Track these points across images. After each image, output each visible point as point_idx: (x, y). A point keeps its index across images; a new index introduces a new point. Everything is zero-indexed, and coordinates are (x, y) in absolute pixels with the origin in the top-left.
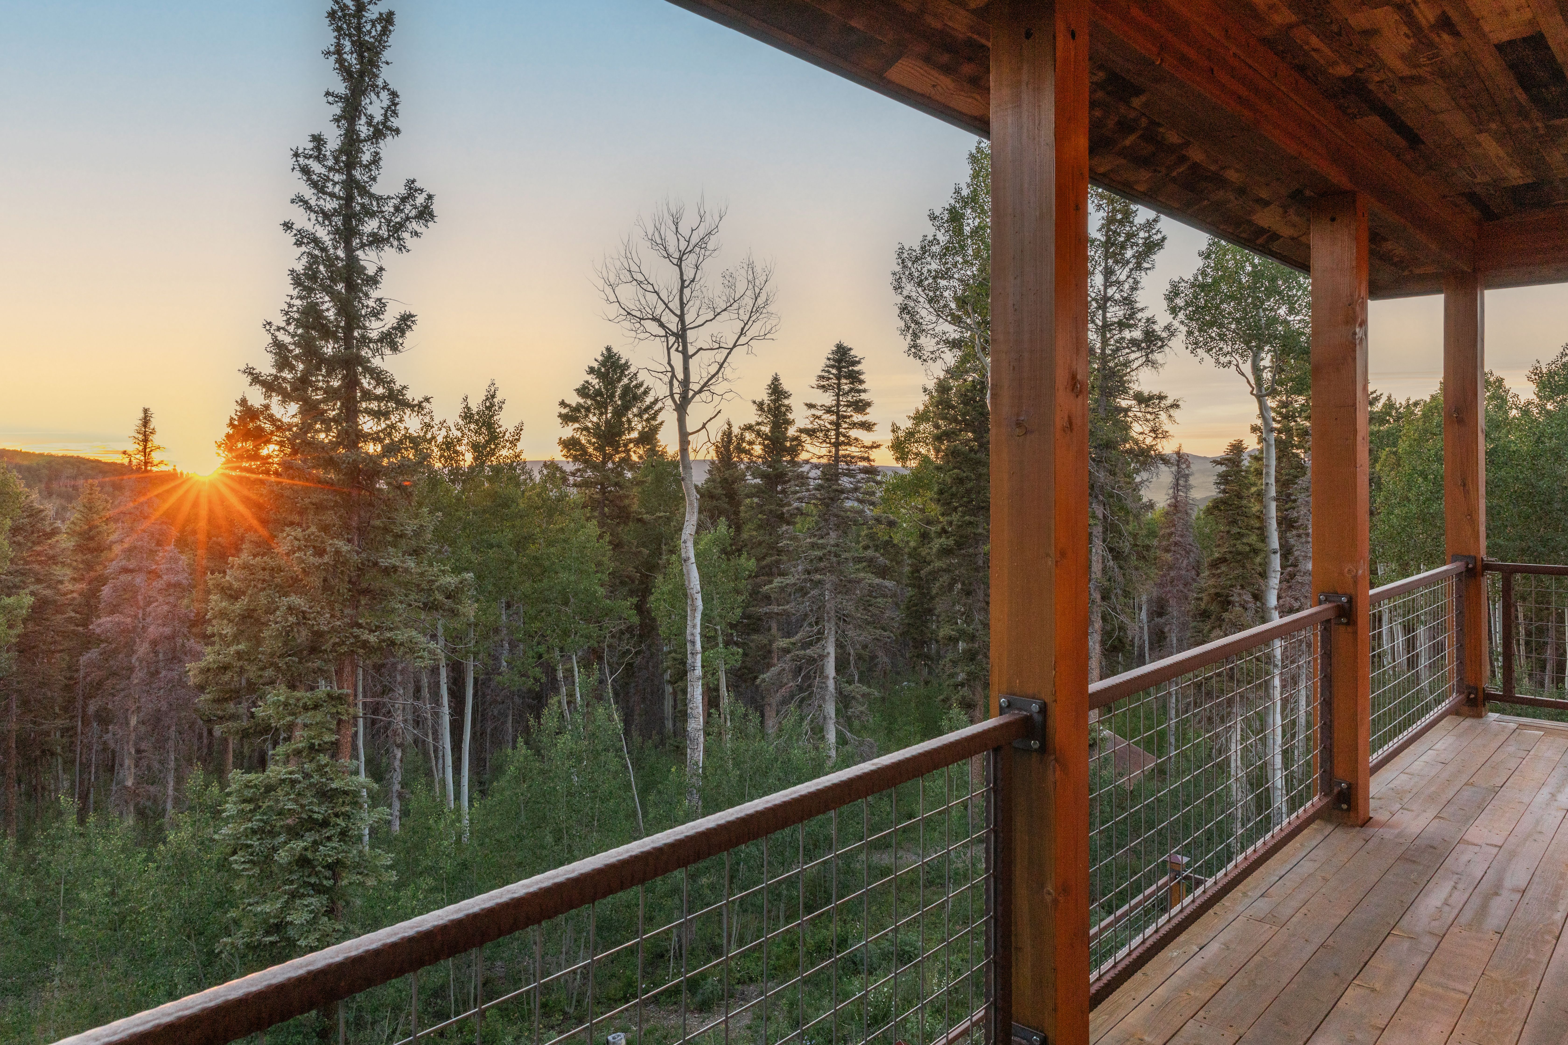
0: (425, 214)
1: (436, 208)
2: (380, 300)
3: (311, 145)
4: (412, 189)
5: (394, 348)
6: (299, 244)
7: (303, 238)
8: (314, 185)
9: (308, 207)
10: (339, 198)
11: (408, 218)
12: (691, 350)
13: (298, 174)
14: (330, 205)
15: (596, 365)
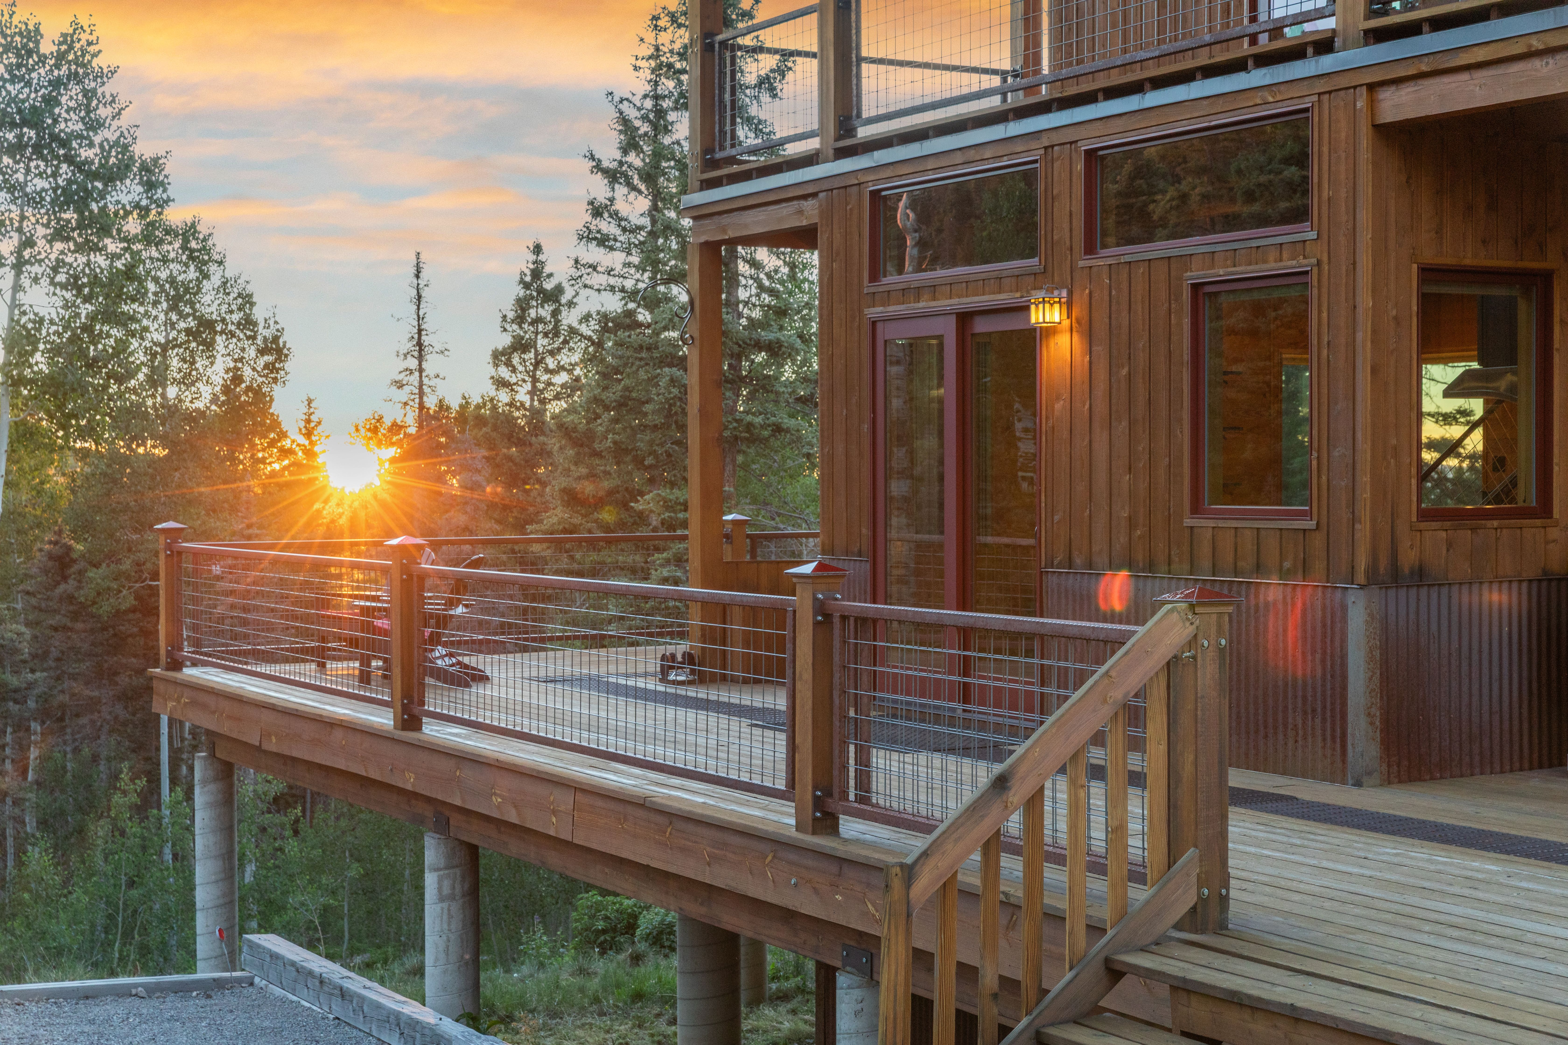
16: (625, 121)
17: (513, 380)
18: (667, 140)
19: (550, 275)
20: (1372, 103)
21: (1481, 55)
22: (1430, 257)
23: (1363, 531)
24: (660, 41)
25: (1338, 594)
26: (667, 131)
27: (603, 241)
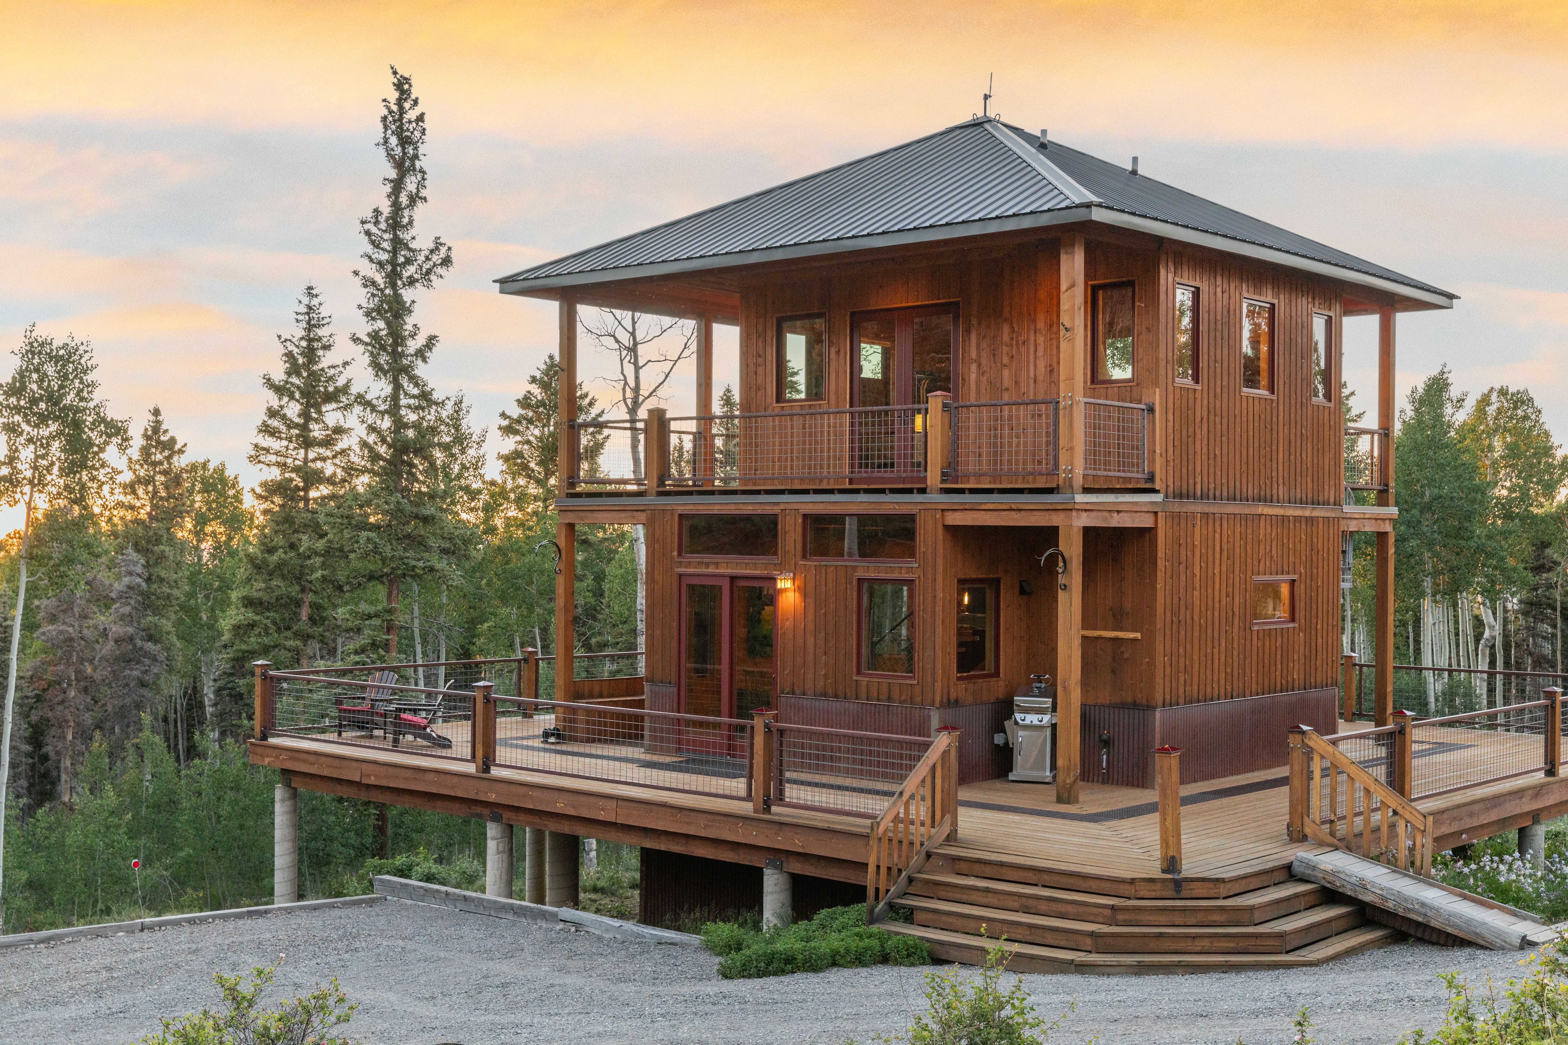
0: (447, 262)
1: (454, 255)
2: (415, 325)
3: (371, 215)
4: (438, 243)
5: (424, 360)
6: (366, 286)
7: (369, 283)
8: (373, 242)
9: (371, 260)
10: (389, 252)
11: (435, 265)
12: (641, 362)
13: (363, 235)
14: (384, 257)
15: (538, 375)
16: (289, 355)
17: (138, 504)
18: (315, 368)
19: (166, 431)
20: (943, 516)
21: (991, 507)
22: (961, 575)
23: (938, 685)
24: (313, 303)
25: (926, 712)
26: (316, 363)
27: (272, 433)
